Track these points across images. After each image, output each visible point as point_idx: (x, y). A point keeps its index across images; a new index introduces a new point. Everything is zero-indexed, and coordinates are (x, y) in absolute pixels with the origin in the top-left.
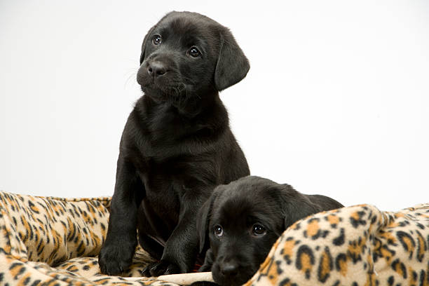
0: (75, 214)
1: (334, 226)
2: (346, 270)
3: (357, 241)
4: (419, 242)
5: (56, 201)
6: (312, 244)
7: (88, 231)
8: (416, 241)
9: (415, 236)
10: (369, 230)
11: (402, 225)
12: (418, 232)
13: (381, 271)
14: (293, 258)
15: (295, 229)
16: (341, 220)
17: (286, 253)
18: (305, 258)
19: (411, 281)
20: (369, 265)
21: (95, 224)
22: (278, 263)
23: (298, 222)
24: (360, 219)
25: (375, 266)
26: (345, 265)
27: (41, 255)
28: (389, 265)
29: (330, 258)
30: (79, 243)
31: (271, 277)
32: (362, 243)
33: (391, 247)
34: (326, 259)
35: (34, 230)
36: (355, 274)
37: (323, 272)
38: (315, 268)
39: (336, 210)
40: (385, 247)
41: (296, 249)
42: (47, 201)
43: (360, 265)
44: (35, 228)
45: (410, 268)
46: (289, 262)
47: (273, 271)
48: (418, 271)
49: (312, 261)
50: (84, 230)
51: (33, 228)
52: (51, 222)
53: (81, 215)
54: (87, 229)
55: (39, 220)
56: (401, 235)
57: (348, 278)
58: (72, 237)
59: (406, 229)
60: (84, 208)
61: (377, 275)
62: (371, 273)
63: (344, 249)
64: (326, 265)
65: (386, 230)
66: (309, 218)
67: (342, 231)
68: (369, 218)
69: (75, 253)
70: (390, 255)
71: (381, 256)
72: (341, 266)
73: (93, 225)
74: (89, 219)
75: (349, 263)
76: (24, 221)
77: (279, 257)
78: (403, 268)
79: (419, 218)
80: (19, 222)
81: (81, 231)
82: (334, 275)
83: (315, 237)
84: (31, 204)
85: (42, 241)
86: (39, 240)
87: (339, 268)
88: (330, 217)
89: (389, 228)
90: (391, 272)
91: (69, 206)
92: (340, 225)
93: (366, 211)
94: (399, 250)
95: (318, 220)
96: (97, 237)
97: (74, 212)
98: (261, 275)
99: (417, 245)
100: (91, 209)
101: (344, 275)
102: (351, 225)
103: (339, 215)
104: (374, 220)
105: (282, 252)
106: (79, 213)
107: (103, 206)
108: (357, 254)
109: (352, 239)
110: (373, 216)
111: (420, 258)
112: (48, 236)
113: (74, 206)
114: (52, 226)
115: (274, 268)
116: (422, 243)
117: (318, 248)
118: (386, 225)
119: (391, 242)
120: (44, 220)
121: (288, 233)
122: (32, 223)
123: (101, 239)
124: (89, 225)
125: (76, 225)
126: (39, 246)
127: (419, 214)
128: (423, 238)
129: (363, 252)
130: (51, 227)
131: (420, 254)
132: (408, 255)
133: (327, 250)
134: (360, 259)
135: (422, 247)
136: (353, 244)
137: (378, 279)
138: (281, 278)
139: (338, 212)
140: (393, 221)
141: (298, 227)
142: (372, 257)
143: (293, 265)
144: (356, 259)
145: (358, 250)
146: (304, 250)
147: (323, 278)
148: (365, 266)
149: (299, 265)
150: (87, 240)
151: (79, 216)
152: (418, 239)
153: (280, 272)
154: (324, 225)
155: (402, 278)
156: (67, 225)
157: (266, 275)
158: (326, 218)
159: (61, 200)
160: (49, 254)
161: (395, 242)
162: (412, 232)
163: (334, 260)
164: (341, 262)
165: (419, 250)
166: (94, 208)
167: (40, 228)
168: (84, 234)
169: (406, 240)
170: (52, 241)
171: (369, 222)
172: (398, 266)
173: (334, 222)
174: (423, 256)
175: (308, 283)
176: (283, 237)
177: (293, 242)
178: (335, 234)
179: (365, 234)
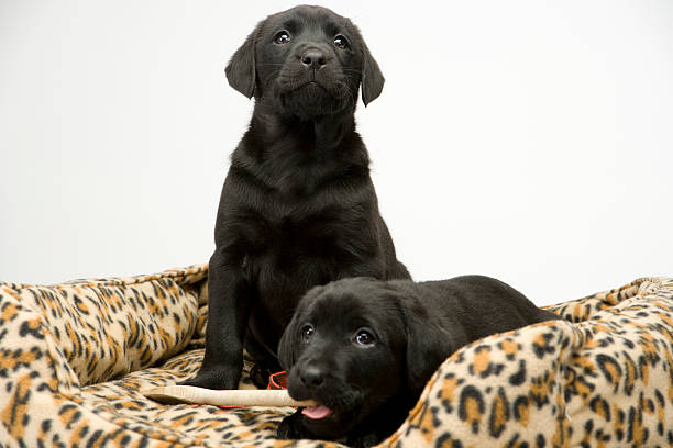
0: (138, 305)
1: (511, 357)
2: (526, 419)
3: (543, 377)
4: (627, 368)
5: (110, 288)
6: (480, 384)
7: (155, 328)
8: (623, 367)
9: (621, 361)
10: (558, 359)
11: (603, 344)
12: (626, 354)
13: (575, 414)
14: (455, 404)
15: (457, 362)
16: (520, 347)
17: (445, 396)
18: (472, 404)
19: (616, 424)
20: (560, 407)
21: (165, 315)
22: (435, 410)
23: (460, 351)
24: (546, 344)
25: (568, 408)
26: (526, 412)
27: (91, 376)
28: (585, 405)
29: (506, 404)
30: (144, 348)
31: (425, 431)
32: (550, 379)
33: (589, 379)
34: (500, 405)
35: (83, 343)
36: (540, 424)
37: (497, 424)
38: (485, 419)
39: (513, 332)
40: (581, 379)
41: (458, 390)
42: (98, 291)
43: (547, 409)
44: (85, 339)
45: (615, 405)
46: (449, 410)
47: (427, 422)
48: (626, 410)
49: (481, 409)
50: (151, 327)
51: (82, 339)
52: (105, 325)
53: (145, 304)
54: (154, 325)
55: (89, 326)
56: (602, 359)
57: (531, 430)
58: (134, 341)
59: (608, 351)
60: (150, 293)
61: (570, 420)
62: (561, 418)
63: (524, 389)
64: (500, 413)
65: (582, 353)
66: (476, 344)
67: (522, 364)
68: (559, 342)
69: (137, 363)
70: (587, 390)
71: (576, 393)
72: (521, 413)
73: (162, 317)
74: (157, 309)
75: (533, 408)
76: (70, 331)
77: (435, 402)
78: (606, 406)
79: (626, 327)
80: (63, 334)
81: (147, 329)
82: (512, 427)
83: (485, 374)
84: (77, 300)
85: (94, 356)
86: (91, 355)
87: (518, 417)
88: (506, 344)
89: (586, 349)
90: (589, 415)
91: (129, 293)
92: (520, 355)
93: (554, 333)
94: (599, 382)
95: (488, 347)
96: (168, 334)
97: (136, 301)
98: (411, 427)
99: (624, 372)
100: (160, 293)
101: (525, 426)
102: (534, 355)
103: (517, 340)
104: (565, 343)
105: (439, 395)
106: (143, 301)
107: (176, 286)
108: (543, 394)
109: (535, 375)
110: (564, 338)
111: (628, 391)
112: (102, 348)
113: (135, 291)
114: (107, 330)
115: (428, 418)
116: (631, 369)
117: (489, 390)
118: (581, 345)
119: (588, 371)
120: (95, 324)
121: (448, 366)
122: (81, 331)
123: (174, 336)
124: (157, 318)
125: (140, 323)
126: (90, 364)
127: (626, 321)
128: (632, 362)
129: (551, 391)
130: (105, 333)
131: (629, 385)
132: (613, 387)
133: (501, 392)
134: (547, 401)
135: (632, 375)
136: (537, 381)
137: (572, 426)
138: (438, 432)
139: (516, 335)
140: (591, 337)
141: (461, 359)
142: (563, 396)
143: (455, 414)
144: (541, 402)
145: (544, 390)
146: (470, 392)
147: (496, 432)
148: (554, 410)
149: (463, 415)
150: (155, 342)
151: (143, 306)
152: (626, 364)
153: (437, 423)
154: (497, 357)
155: (604, 420)
156: (128, 327)
157: (417, 427)
158: (500, 346)
159: (118, 284)
160: (103, 371)
161: (594, 371)
162: (617, 355)
163: (512, 407)
164: (521, 408)
165: (627, 379)
166: (165, 290)
167: (92, 337)
168: (151, 335)
169: (609, 367)
170: (107, 354)
171: (558, 348)
172: (599, 405)
173: (511, 351)
174: (632, 387)
175: (476, 439)
176: (440, 372)
177: (454, 381)
178: (512, 368)
179: (554, 365)
